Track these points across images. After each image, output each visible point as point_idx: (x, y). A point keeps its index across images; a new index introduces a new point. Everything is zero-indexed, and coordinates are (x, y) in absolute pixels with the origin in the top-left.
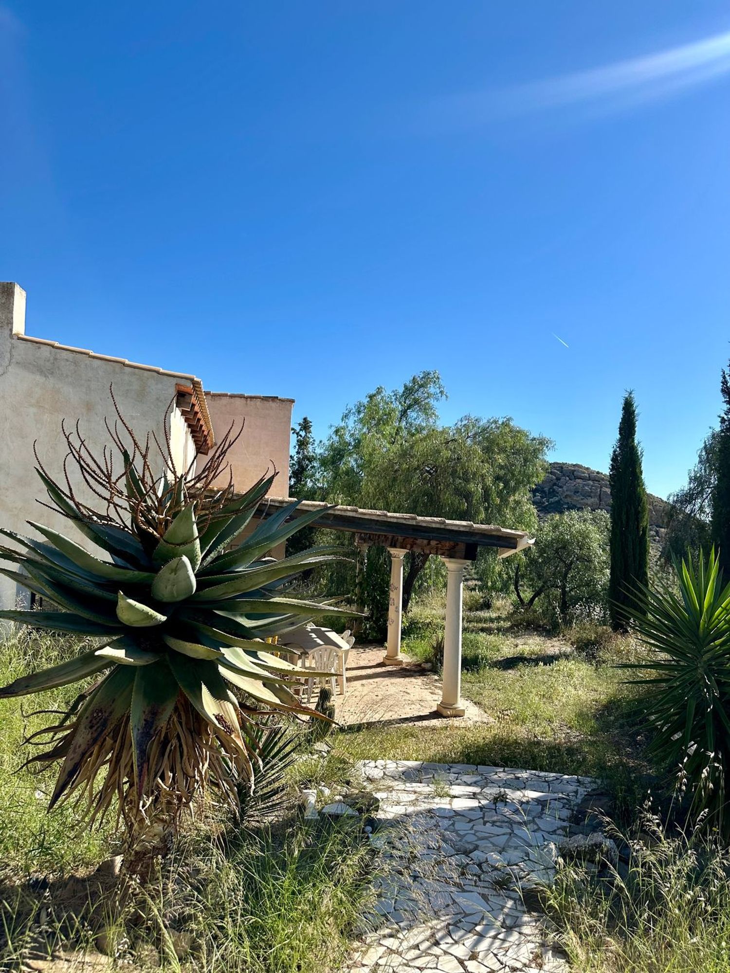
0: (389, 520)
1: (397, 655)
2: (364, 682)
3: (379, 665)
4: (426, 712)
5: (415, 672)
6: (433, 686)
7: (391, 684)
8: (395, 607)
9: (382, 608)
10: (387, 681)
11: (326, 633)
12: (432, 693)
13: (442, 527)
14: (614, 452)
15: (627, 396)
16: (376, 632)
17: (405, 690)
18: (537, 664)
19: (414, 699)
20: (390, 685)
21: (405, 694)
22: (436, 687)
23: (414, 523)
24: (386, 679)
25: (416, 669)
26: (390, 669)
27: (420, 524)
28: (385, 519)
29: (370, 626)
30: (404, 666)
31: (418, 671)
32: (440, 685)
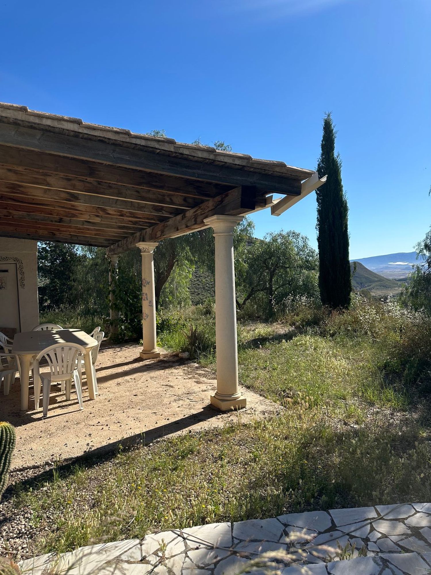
0: (134, 141)
1: (154, 348)
2: (120, 380)
3: (136, 361)
4: (198, 409)
5: (174, 362)
6: (196, 374)
7: (151, 378)
8: (148, 301)
9: (135, 310)
10: (146, 375)
11: (74, 333)
12: (198, 382)
13: (212, 157)
14: (319, 165)
15: (326, 118)
16: (132, 332)
17: (167, 383)
18: (280, 342)
19: (180, 393)
20: (150, 380)
21: (168, 388)
22: (200, 375)
23: (172, 149)
24: (145, 373)
25: (174, 360)
26: (147, 363)
27: (181, 151)
28: (128, 140)
29: (125, 327)
30: (161, 358)
31: (177, 361)
32: (203, 372)
